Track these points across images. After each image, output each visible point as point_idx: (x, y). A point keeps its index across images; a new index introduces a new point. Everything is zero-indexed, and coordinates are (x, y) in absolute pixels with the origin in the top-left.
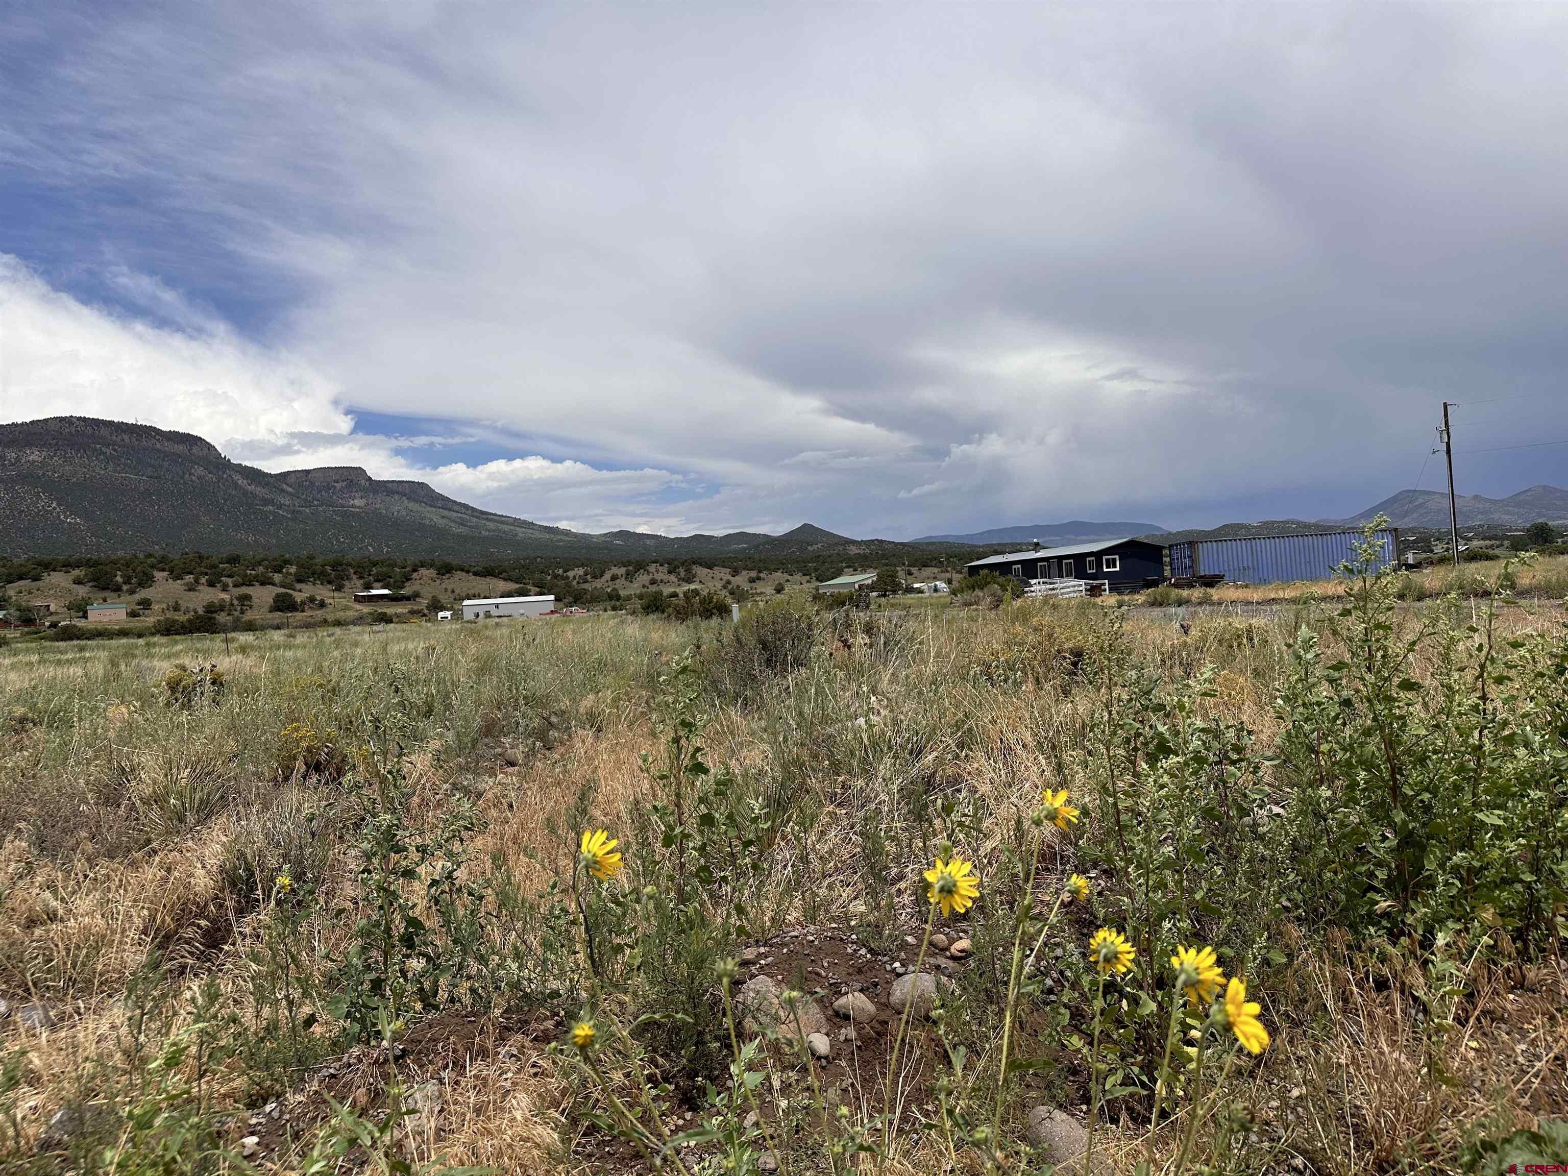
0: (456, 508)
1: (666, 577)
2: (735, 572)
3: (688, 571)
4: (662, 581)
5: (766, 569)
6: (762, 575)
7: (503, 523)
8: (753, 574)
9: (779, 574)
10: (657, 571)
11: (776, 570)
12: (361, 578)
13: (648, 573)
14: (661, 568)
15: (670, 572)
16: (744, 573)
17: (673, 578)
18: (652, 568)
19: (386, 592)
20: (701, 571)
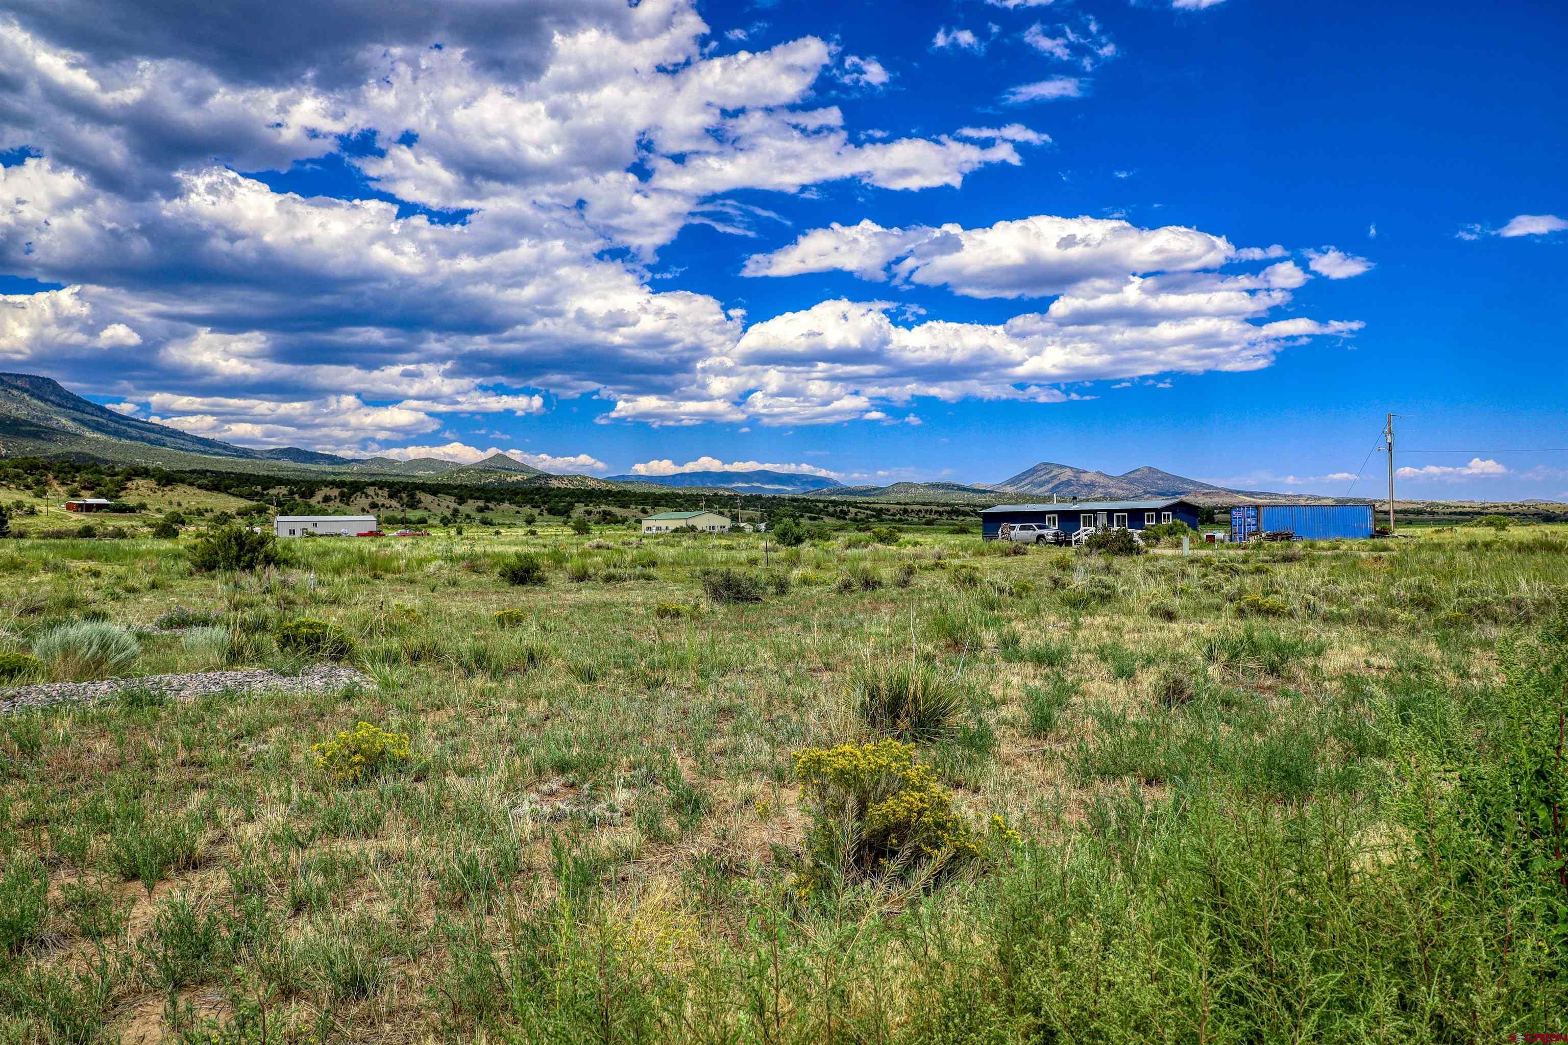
0: (89, 409)
1: (387, 502)
2: (461, 500)
3: (412, 496)
4: (383, 505)
5: (494, 499)
6: (491, 505)
7: (149, 430)
8: (481, 503)
9: (506, 505)
10: (377, 495)
11: (503, 501)
12: (63, 484)
13: (367, 496)
14: (380, 492)
15: (391, 496)
16: (470, 501)
17: (394, 503)
18: (370, 491)
19: (103, 501)
20: (426, 498)
